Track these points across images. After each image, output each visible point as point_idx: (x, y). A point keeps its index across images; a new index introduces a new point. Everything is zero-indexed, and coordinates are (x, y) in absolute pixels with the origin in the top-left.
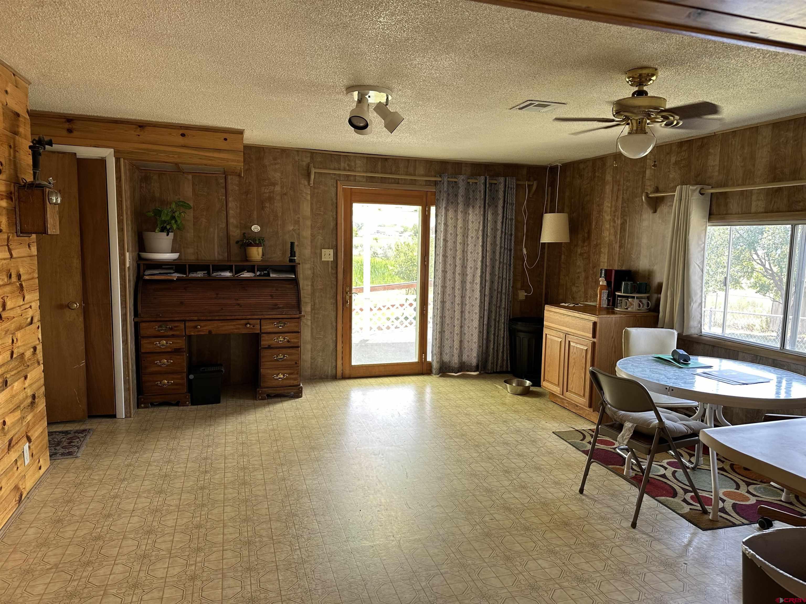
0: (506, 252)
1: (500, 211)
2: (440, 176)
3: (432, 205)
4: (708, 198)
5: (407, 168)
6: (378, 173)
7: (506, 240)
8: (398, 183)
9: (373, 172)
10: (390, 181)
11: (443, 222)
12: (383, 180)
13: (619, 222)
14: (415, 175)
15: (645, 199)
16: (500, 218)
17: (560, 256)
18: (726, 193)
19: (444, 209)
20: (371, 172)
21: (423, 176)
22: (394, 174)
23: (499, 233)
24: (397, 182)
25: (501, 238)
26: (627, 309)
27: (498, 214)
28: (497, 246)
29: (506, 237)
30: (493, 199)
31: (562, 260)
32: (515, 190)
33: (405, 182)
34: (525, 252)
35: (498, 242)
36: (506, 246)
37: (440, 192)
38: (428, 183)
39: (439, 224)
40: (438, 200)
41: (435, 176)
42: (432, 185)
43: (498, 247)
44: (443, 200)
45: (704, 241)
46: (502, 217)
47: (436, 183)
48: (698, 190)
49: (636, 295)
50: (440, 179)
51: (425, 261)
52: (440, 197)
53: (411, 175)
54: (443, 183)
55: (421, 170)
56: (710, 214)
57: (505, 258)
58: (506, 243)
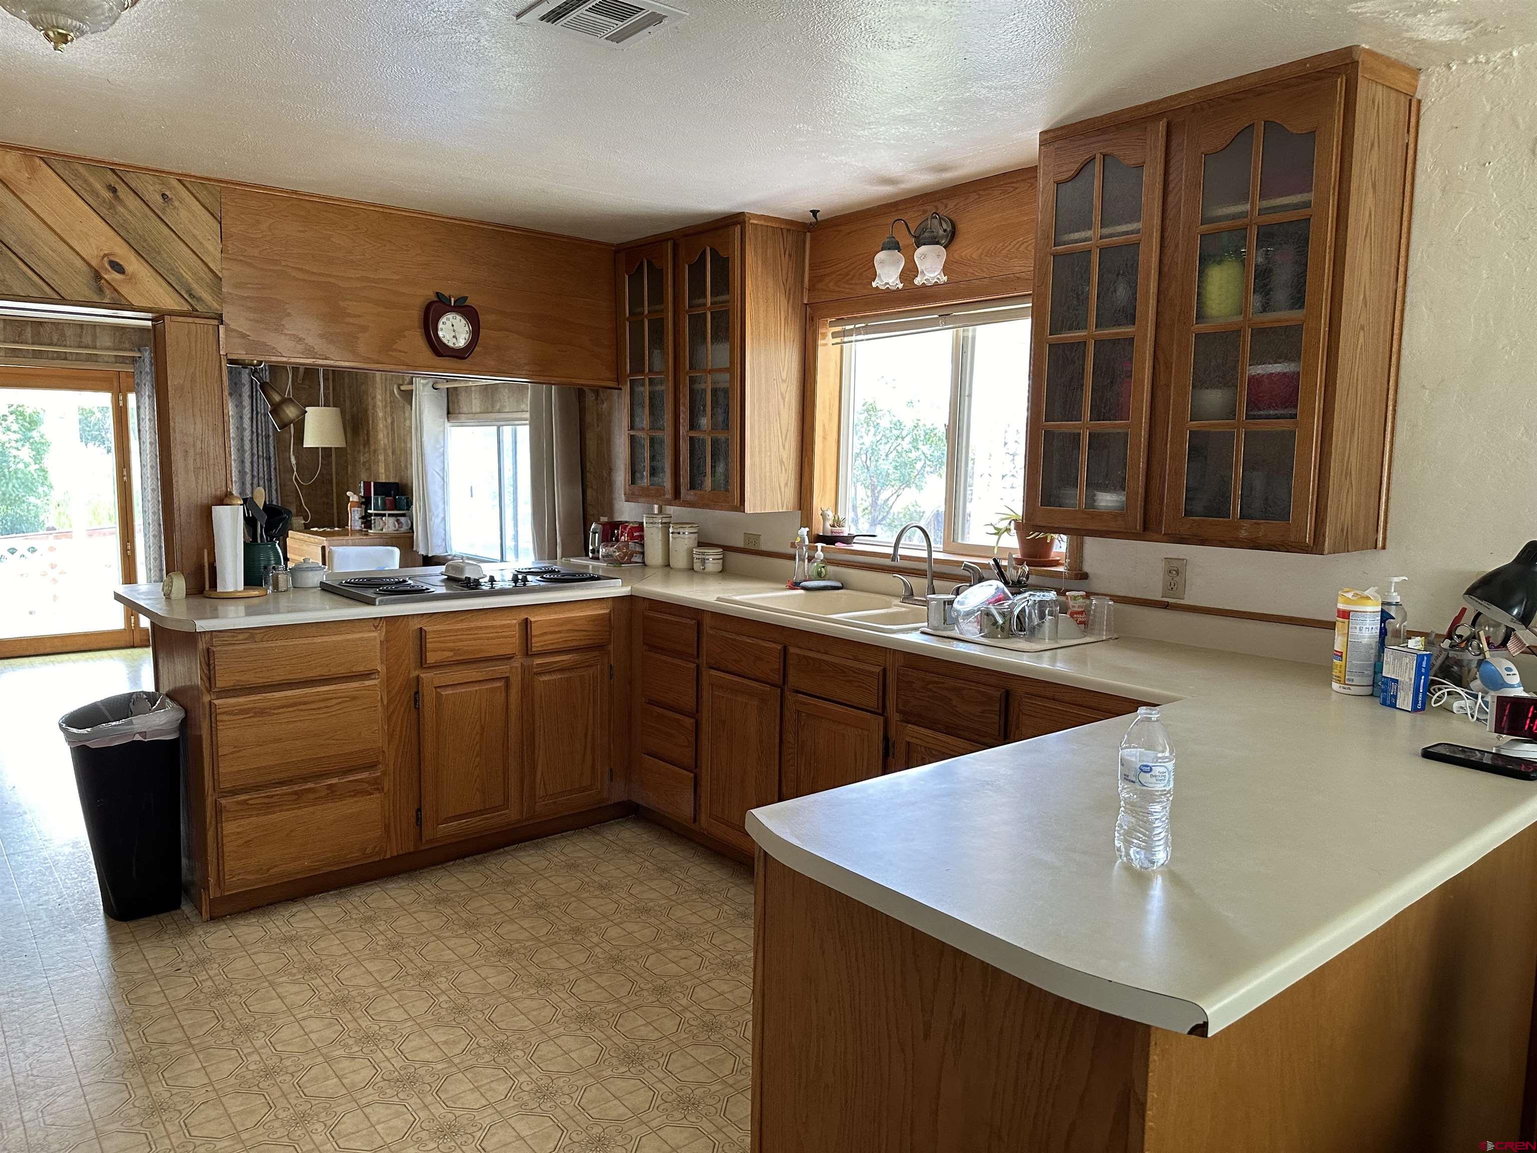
0: (261, 461)
1: (246, 402)
2: (139, 350)
3: (131, 391)
4: (445, 395)
5: (81, 337)
6: (27, 343)
7: (260, 444)
8: (66, 359)
9: (18, 343)
10: (50, 355)
11: (147, 418)
12: (37, 355)
13: (389, 421)
14: (95, 348)
15: (399, 393)
16: (247, 412)
17: (347, 467)
18: (456, 388)
19: (147, 398)
20: (14, 342)
21: (108, 349)
22: (56, 345)
23: (247, 434)
24: (64, 357)
25: (251, 441)
26: (382, 530)
27: (243, 407)
28: (245, 453)
29: (260, 439)
30: (236, 384)
31: (349, 472)
32: (267, 373)
33: (78, 357)
34: (293, 461)
35: (247, 446)
36: (260, 453)
37: (141, 373)
38: (123, 360)
39: (143, 419)
40: (138, 384)
41: (131, 350)
42: (128, 362)
43: (247, 454)
44: (145, 385)
45: (442, 444)
46: (250, 410)
47: (134, 360)
48: (431, 384)
49: (387, 512)
50: (139, 355)
51: (123, 476)
52: (141, 381)
53: (86, 347)
54: (144, 360)
55: (105, 340)
56: (448, 413)
57: (261, 470)
58: (260, 448)
